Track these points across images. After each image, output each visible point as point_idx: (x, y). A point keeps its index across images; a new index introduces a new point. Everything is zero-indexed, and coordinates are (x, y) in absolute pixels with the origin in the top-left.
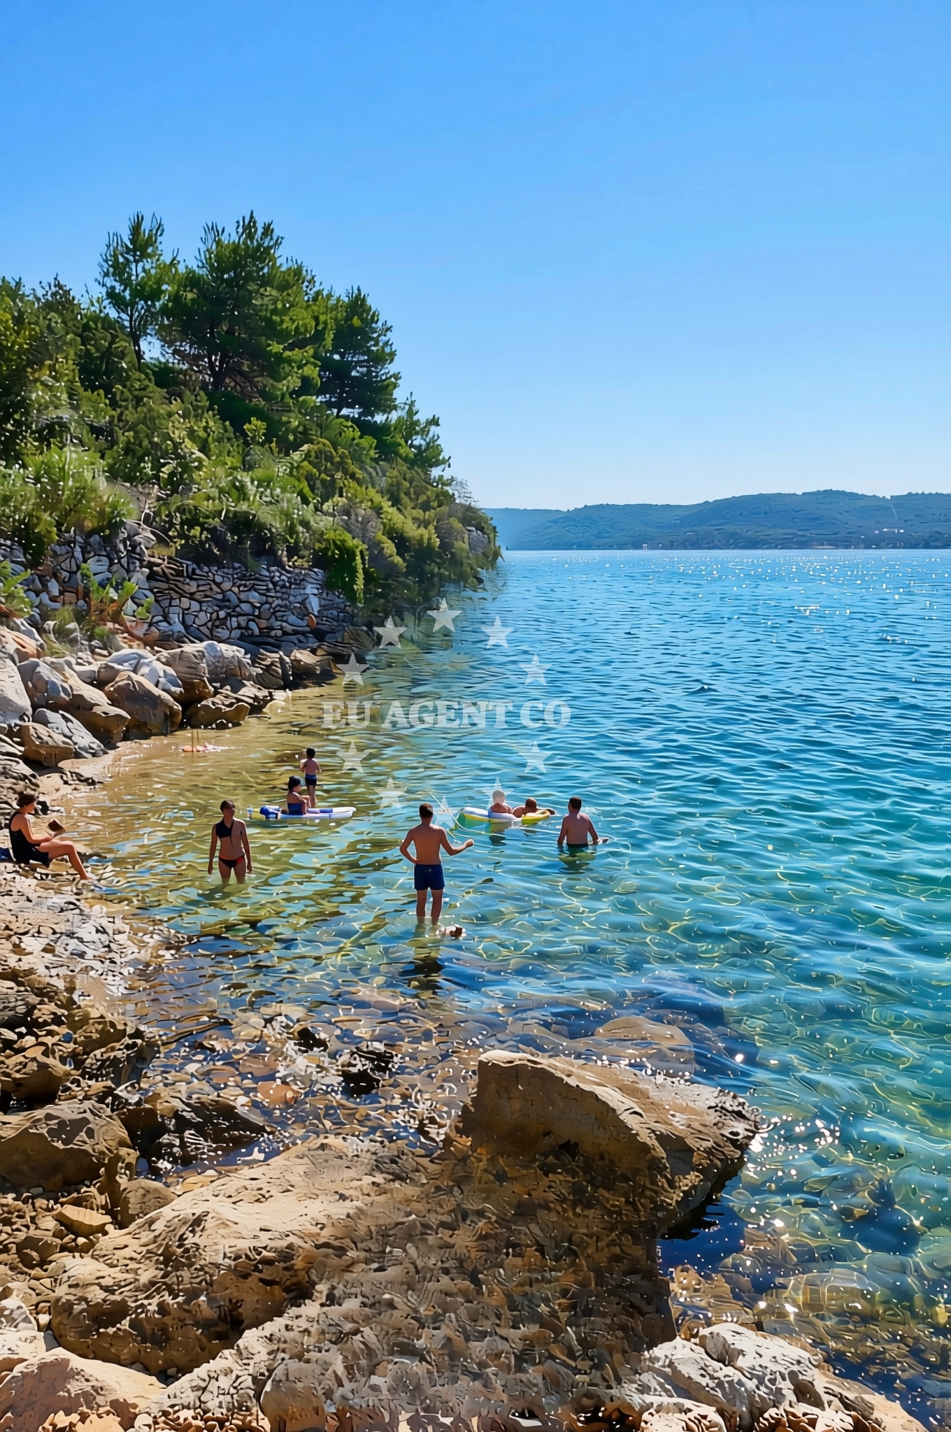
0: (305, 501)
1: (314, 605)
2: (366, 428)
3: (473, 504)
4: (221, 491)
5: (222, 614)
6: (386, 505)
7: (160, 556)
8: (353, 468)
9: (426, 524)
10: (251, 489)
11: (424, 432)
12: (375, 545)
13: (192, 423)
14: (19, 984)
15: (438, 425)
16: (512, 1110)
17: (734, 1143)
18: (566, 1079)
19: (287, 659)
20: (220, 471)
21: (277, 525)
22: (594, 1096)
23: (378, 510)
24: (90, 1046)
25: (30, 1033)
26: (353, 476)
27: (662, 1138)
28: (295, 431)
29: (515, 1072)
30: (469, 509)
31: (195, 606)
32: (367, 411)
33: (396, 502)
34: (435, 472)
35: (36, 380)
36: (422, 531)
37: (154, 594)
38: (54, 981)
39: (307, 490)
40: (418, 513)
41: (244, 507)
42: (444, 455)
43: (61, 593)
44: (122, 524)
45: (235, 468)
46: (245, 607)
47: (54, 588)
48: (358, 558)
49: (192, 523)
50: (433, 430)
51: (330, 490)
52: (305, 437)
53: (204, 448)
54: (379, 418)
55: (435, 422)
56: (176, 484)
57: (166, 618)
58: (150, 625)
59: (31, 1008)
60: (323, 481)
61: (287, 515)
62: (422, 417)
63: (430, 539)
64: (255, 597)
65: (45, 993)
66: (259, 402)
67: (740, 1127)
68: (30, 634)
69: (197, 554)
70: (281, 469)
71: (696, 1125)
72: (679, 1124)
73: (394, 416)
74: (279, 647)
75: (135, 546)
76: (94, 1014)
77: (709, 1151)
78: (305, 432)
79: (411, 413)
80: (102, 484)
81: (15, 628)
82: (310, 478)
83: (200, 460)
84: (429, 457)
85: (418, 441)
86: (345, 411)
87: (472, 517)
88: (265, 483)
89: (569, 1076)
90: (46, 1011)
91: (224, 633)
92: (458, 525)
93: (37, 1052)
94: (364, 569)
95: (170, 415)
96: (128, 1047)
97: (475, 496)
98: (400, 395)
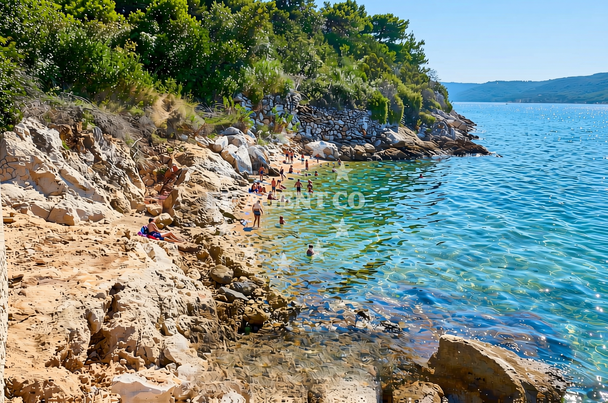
0: (364, 81)
1: (366, 126)
2: (392, 47)
3: (438, 81)
4: (330, 77)
5: (327, 129)
6: (400, 82)
7: (304, 105)
8: (386, 65)
9: (416, 91)
10: (342, 76)
11: (418, 47)
12: (393, 100)
13: (318, 47)
14: (248, 278)
15: (424, 44)
16: (455, 361)
17: (558, 391)
18: (481, 352)
19: (353, 149)
20: (329, 68)
21: (352, 91)
22: (494, 361)
23: (396, 85)
24: (275, 307)
25: (253, 298)
26: (385, 69)
27: (524, 384)
28: (361, 50)
29: (456, 346)
30: (437, 83)
31: (316, 126)
32: (392, 39)
33: (404, 81)
34: (421, 66)
35: (258, 31)
36: (415, 94)
37: (300, 121)
38: (262, 279)
39: (365, 75)
40: (414, 85)
41: (338, 84)
42: (425, 58)
43: (264, 119)
44: (289, 91)
45: (334, 66)
46: (337, 127)
47: (261, 117)
48: (387, 106)
49: (316, 90)
50: (422, 47)
51: (375, 76)
52: (365, 52)
53: (323, 59)
54: (398, 42)
55: (422, 43)
56: (311, 74)
57: (305, 131)
58: (298, 133)
59: (253, 289)
60: (372, 72)
61: (356, 87)
62: (417, 41)
63: (418, 98)
64: (341, 122)
65: (259, 283)
66: (346, 36)
67: (561, 384)
68: (251, 135)
69: (318, 104)
70: (355, 67)
71: (540, 381)
72: (532, 379)
73: (404, 41)
74: (349, 144)
75: (293, 100)
76: (277, 295)
77: (545, 393)
78: (365, 50)
79: (412, 39)
80: (282, 73)
81: (246, 133)
82: (366, 71)
83: (321, 64)
84: (419, 59)
85: (413, 52)
86: (382, 40)
87: (438, 88)
88: (348, 73)
89: (482, 351)
90: (259, 291)
91: (327, 137)
92: (431, 91)
93: (255, 306)
94: (388, 111)
95: (309, 44)
96: (289, 309)
97: (439, 77)
98: (407, 32)
